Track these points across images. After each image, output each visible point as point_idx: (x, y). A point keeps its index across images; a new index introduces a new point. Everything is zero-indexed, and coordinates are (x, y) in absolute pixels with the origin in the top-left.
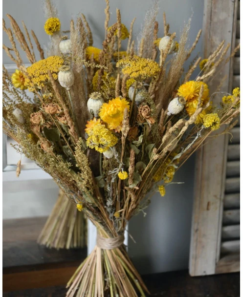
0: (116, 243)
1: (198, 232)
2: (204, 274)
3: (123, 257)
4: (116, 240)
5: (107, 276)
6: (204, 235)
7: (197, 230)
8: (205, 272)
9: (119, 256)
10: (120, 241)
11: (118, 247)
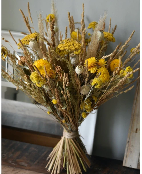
0: (70, 136)
1: (129, 143)
2: (130, 167)
3: (74, 144)
4: (70, 134)
5: (64, 151)
6: (132, 146)
7: (128, 142)
8: (131, 166)
9: (72, 143)
10: (72, 135)
11: (71, 138)
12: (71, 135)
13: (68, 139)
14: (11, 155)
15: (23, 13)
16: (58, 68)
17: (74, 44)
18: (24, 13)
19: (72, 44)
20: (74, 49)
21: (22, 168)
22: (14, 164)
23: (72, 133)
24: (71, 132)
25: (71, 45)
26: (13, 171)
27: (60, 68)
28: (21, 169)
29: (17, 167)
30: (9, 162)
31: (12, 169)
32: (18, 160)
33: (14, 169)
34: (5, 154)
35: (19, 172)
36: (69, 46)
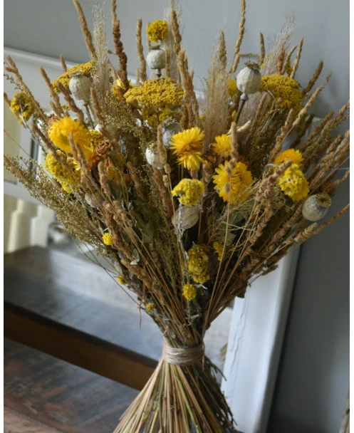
3: (186, 382)
4: (176, 352)
9: (180, 379)
10: (181, 356)
11: (178, 364)
12: (177, 354)
13: (169, 364)
14: (38, 389)
15: (81, 9)
16: (103, 145)
17: (163, 91)
18: (83, 9)
19: (158, 91)
20: (158, 103)
21: (51, 426)
22: (35, 412)
23: (180, 350)
24: (179, 346)
25: (156, 93)
26: (26, 425)
27: (108, 143)
28: (46, 426)
29: (38, 420)
30: (25, 404)
31: (25, 421)
32: (49, 405)
33: (28, 422)
34: (24, 385)
35: (40, 431)
36: (150, 93)
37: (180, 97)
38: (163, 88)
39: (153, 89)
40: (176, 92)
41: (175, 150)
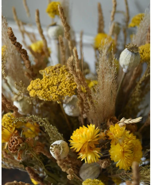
17: (59, 83)
19: (55, 84)
25: (54, 85)
36: (48, 87)
37: (74, 87)
38: (59, 80)
39: (50, 82)
40: (70, 83)
41: (74, 148)
